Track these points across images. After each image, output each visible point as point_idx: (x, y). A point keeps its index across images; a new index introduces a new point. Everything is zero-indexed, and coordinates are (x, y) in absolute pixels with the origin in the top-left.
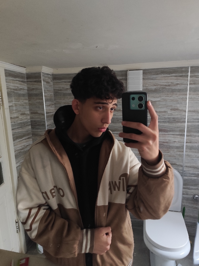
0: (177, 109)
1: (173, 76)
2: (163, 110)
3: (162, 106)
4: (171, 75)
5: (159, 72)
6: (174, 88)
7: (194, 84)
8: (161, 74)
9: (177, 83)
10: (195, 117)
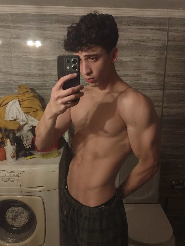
0: (153, 73)
1: (149, 29)
2: (135, 73)
3: (135, 68)
4: (146, 27)
5: (131, 22)
6: (149, 44)
7: (173, 41)
8: (134, 25)
9: (153, 38)
10: (174, 83)
